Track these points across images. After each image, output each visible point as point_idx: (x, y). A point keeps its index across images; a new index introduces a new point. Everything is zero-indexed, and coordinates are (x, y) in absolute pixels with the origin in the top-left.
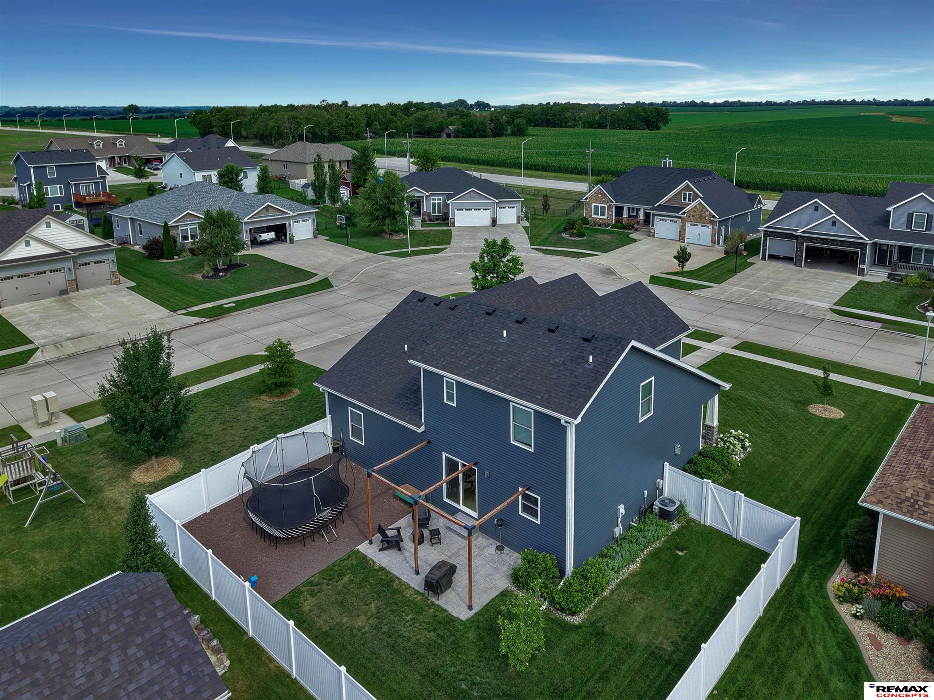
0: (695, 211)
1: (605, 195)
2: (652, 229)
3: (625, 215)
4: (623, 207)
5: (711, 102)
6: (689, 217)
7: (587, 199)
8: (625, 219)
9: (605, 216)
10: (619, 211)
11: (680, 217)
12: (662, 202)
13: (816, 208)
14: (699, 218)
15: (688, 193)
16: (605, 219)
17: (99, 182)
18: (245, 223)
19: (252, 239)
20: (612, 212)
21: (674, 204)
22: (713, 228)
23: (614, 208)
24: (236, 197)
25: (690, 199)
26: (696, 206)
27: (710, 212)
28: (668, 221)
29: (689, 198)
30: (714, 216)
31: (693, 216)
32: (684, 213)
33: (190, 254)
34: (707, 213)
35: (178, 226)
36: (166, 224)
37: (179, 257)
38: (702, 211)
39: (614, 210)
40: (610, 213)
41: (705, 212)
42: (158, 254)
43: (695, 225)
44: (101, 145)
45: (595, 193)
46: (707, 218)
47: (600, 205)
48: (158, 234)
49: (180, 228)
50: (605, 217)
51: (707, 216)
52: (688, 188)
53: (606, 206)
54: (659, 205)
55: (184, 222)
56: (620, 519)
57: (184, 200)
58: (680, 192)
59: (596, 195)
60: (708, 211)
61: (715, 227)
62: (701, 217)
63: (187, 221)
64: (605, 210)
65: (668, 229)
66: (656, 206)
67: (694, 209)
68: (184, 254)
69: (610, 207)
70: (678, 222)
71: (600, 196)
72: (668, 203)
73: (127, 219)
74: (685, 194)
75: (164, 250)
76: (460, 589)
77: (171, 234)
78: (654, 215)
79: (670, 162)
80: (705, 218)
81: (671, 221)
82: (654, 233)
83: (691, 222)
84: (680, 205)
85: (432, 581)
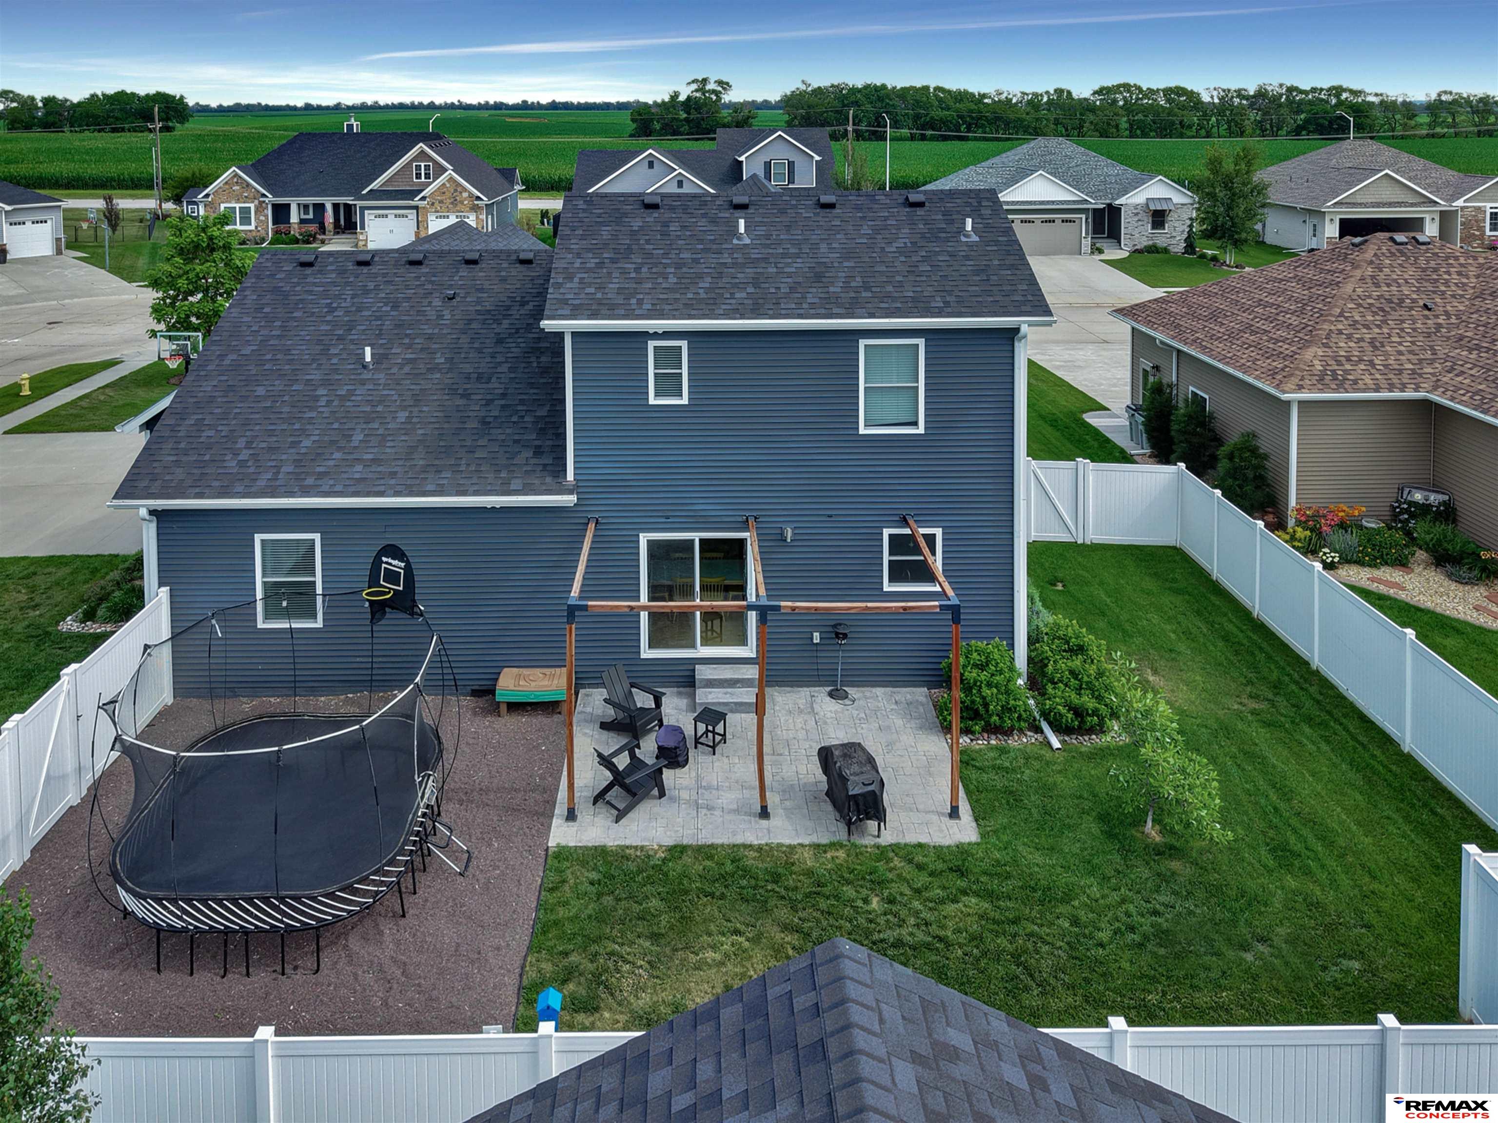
0: (444, 193)
1: (248, 185)
2: (362, 233)
3: (294, 218)
4: (289, 205)
5: (214, 104)
6: (433, 204)
7: (207, 196)
8: (296, 226)
9: (250, 224)
10: (281, 213)
11: (416, 208)
12: (374, 185)
13: (651, 165)
14: (452, 203)
15: (423, 165)
16: (250, 231)
20: (266, 216)
21: (399, 186)
22: (477, 218)
23: (270, 207)
25: (427, 176)
26: (444, 184)
27: (470, 193)
28: (390, 217)
29: (426, 174)
30: (478, 198)
31: (441, 202)
32: (423, 198)
34: (465, 195)
38: (456, 191)
39: (269, 212)
40: (262, 218)
41: (461, 193)
43: (444, 217)
45: (226, 183)
46: (466, 202)
47: (237, 206)
50: (252, 227)
51: (465, 199)
52: (422, 155)
53: (252, 206)
54: (371, 190)
58: (410, 163)
59: (227, 187)
60: (465, 190)
61: (481, 217)
62: (455, 202)
64: (250, 213)
65: (391, 231)
66: (364, 192)
67: (442, 189)
69: (260, 209)
70: (410, 217)
71: (236, 188)
72: (388, 186)
74: (418, 167)
78: (363, 209)
79: (357, 125)
80: (462, 202)
81: (396, 216)
82: (366, 240)
83: (438, 212)
84: (412, 186)
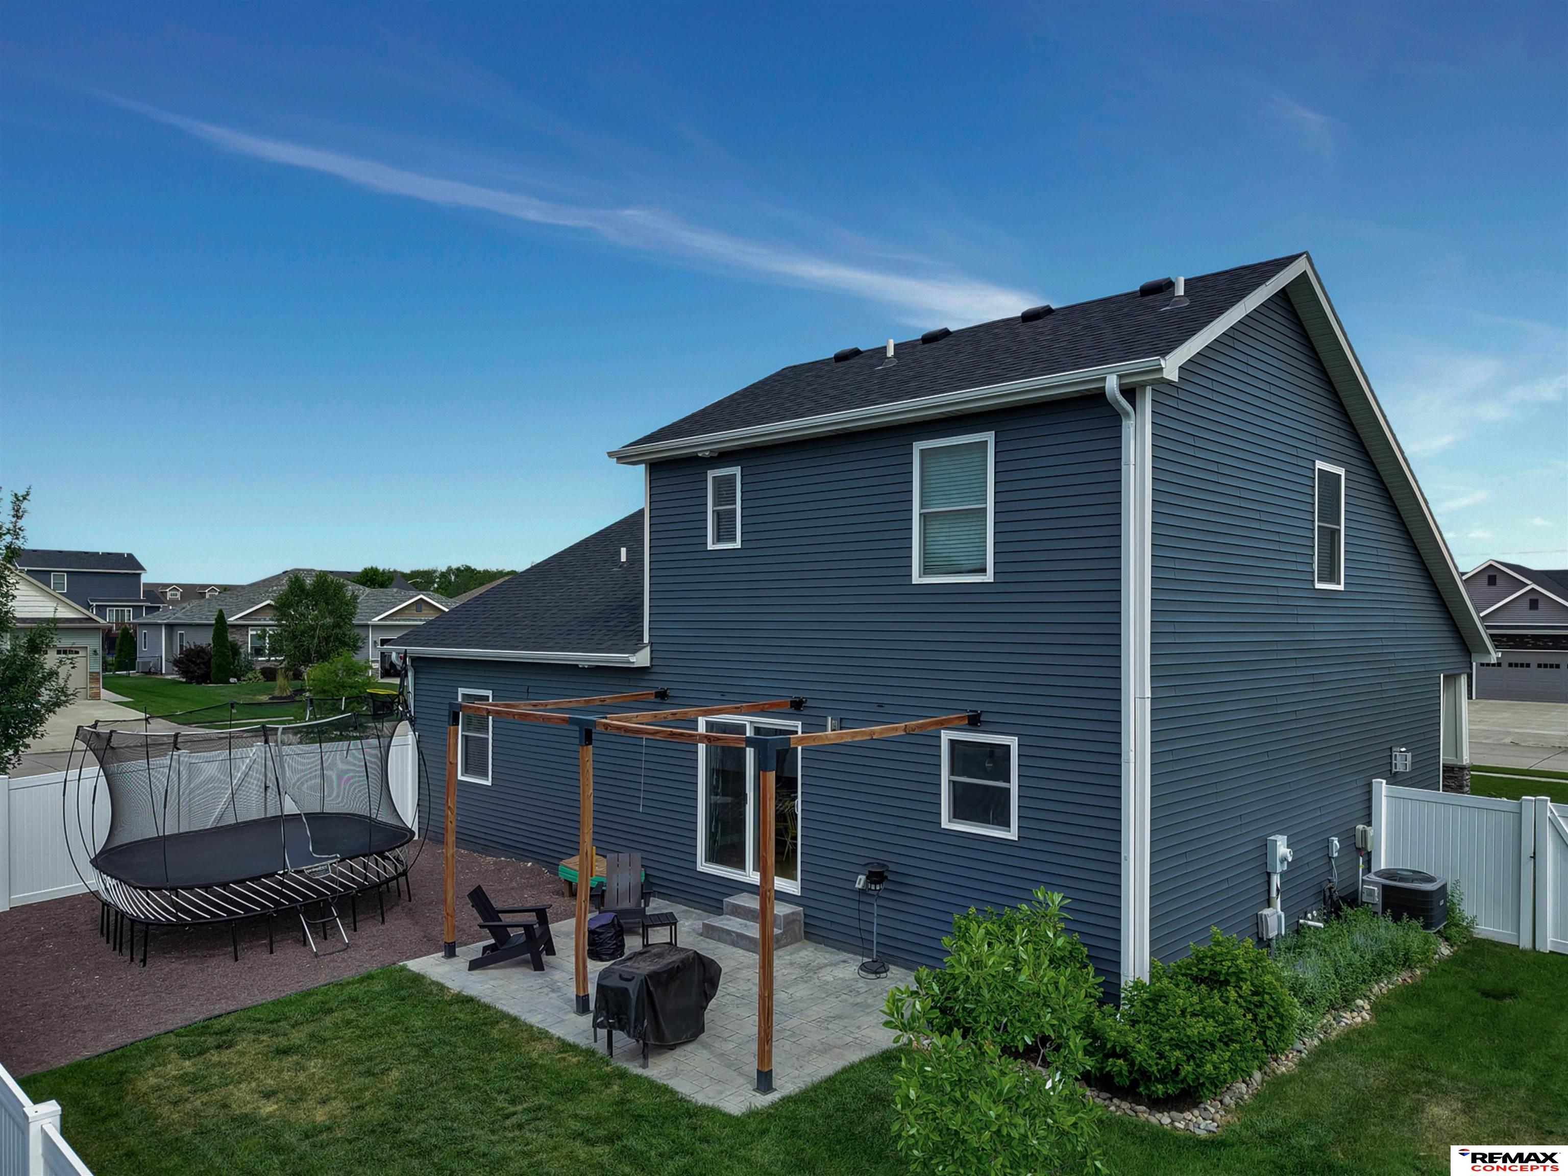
17: (142, 606)
18: (373, 626)
19: (387, 666)
24: (367, 596)
33: (261, 677)
35: (248, 626)
36: (221, 618)
37: (239, 680)
42: (199, 672)
44: (179, 594)
48: (205, 639)
49: (250, 633)
55: (260, 620)
56: (1276, 880)
57: (267, 592)
63: (265, 620)
68: (250, 675)
73: (161, 625)
75: (213, 665)
76: (731, 1046)
77: (230, 639)
85: (624, 984)
